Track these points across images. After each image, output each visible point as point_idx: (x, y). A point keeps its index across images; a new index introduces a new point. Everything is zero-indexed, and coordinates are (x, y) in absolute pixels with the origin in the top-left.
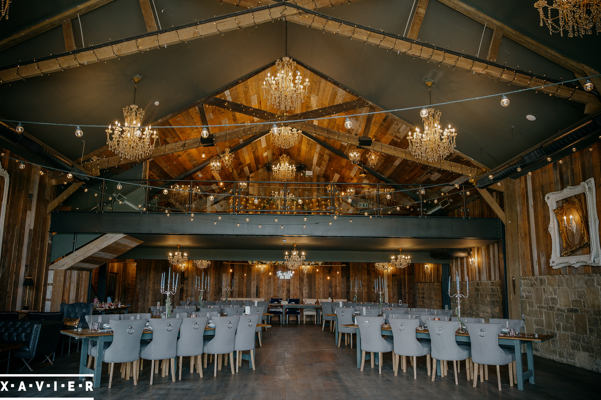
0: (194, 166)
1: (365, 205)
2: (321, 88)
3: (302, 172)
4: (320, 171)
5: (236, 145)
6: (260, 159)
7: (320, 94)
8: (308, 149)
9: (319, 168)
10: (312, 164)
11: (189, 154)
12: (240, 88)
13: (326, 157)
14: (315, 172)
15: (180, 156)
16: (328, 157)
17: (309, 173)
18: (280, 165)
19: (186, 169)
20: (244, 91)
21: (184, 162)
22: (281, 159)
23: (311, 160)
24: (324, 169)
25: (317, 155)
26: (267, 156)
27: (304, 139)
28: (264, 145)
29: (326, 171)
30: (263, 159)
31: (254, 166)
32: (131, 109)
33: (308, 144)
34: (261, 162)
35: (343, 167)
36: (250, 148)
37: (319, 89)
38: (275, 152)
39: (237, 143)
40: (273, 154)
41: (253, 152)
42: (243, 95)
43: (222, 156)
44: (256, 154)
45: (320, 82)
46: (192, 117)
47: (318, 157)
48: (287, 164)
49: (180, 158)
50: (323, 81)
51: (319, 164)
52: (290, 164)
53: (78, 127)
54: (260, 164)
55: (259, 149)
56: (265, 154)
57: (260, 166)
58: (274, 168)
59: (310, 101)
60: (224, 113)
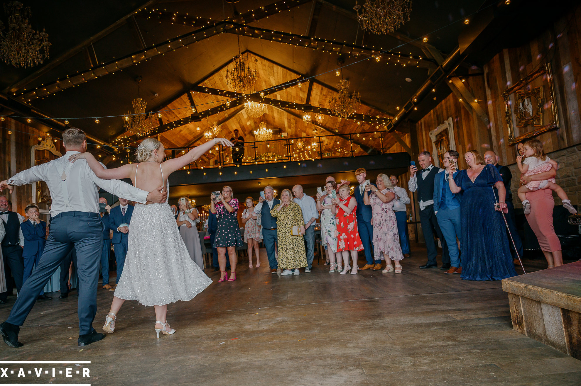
0: (195, 138)
1: (329, 154)
2: (275, 71)
3: (279, 134)
4: (292, 131)
5: (223, 119)
6: (245, 127)
7: (275, 75)
8: (279, 116)
9: (290, 130)
10: (285, 128)
11: (188, 129)
12: (216, 77)
13: (292, 121)
14: (289, 133)
15: (181, 131)
16: (294, 121)
17: (284, 135)
18: (260, 130)
19: (188, 140)
20: (220, 79)
21: (186, 135)
22: (260, 126)
23: (284, 124)
24: (294, 130)
25: (287, 120)
26: (250, 125)
27: (274, 109)
28: (245, 117)
29: (296, 131)
30: (247, 127)
31: (241, 133)
32: (138, 101)
33: (278, 112)
34: (246, 129)
35: (306, 127)
36: (235, 119)
37: (273, 71)
38: (256, 121)
39: (223, 117)
40: (255, 123)
41: (238, 123)
42: (220, 82)
43: (212, 128)
44: (241, 124)
45: (273, 67)
46: (184, 102)
47: (288, 121)
48: (265, 129)
49: (182, 132)
50: (275, 66)
51: (290, 127)
52: (267, 128)
53: (96, 118)
54: (246, 131)
55: (242, 120)
56: (248, 123)
57: (246, 133)
58: (256, 133)
59: (270, 81)
60: (207, 96)
